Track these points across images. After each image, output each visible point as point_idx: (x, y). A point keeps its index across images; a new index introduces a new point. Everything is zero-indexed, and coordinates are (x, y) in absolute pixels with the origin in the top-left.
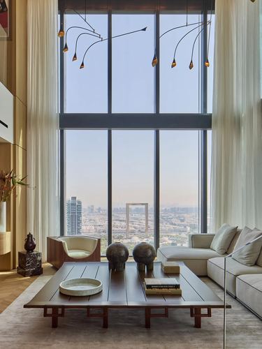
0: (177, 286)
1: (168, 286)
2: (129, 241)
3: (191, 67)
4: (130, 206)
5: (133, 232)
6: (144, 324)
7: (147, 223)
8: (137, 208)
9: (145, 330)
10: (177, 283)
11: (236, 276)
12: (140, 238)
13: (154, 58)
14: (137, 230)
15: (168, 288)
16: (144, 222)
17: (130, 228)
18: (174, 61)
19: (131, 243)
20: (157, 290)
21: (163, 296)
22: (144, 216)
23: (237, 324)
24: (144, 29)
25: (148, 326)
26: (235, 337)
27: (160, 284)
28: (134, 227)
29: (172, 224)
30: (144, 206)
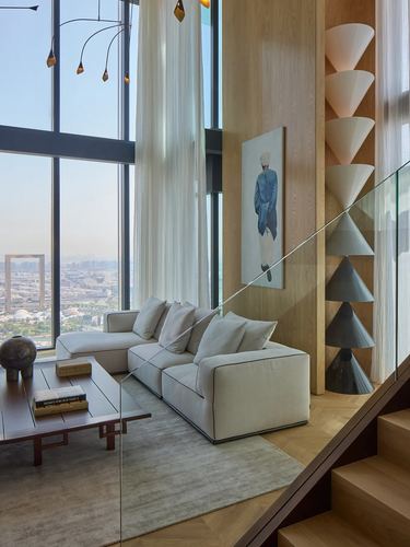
0: (82, 398)
1: (68, 400)
2: (11, 317)
3: (105, 78)
4: (13, 260)
5: (18, 302)
6: (33, 460)
7: (42, 287)
8: (26, 263)
9: (34, 469)
10: (83, 393)
11: (162, 370)
12: (31, 311)
13: (51, 56)
14: (25, 299)
15: (69, 402)
16: (38, 285)
17: (13, 296)
18: (81, 66)
19: (14, 321)
20: (52, 407)
21: (61, 414)
22: (38, 275)
23: (160, 434)
24: (35, 8)
25: (38, 462)
26: (157, 452)
27: (58, 397)
28: (20, 294)
29: (84, 286)
30: (38, 260)
